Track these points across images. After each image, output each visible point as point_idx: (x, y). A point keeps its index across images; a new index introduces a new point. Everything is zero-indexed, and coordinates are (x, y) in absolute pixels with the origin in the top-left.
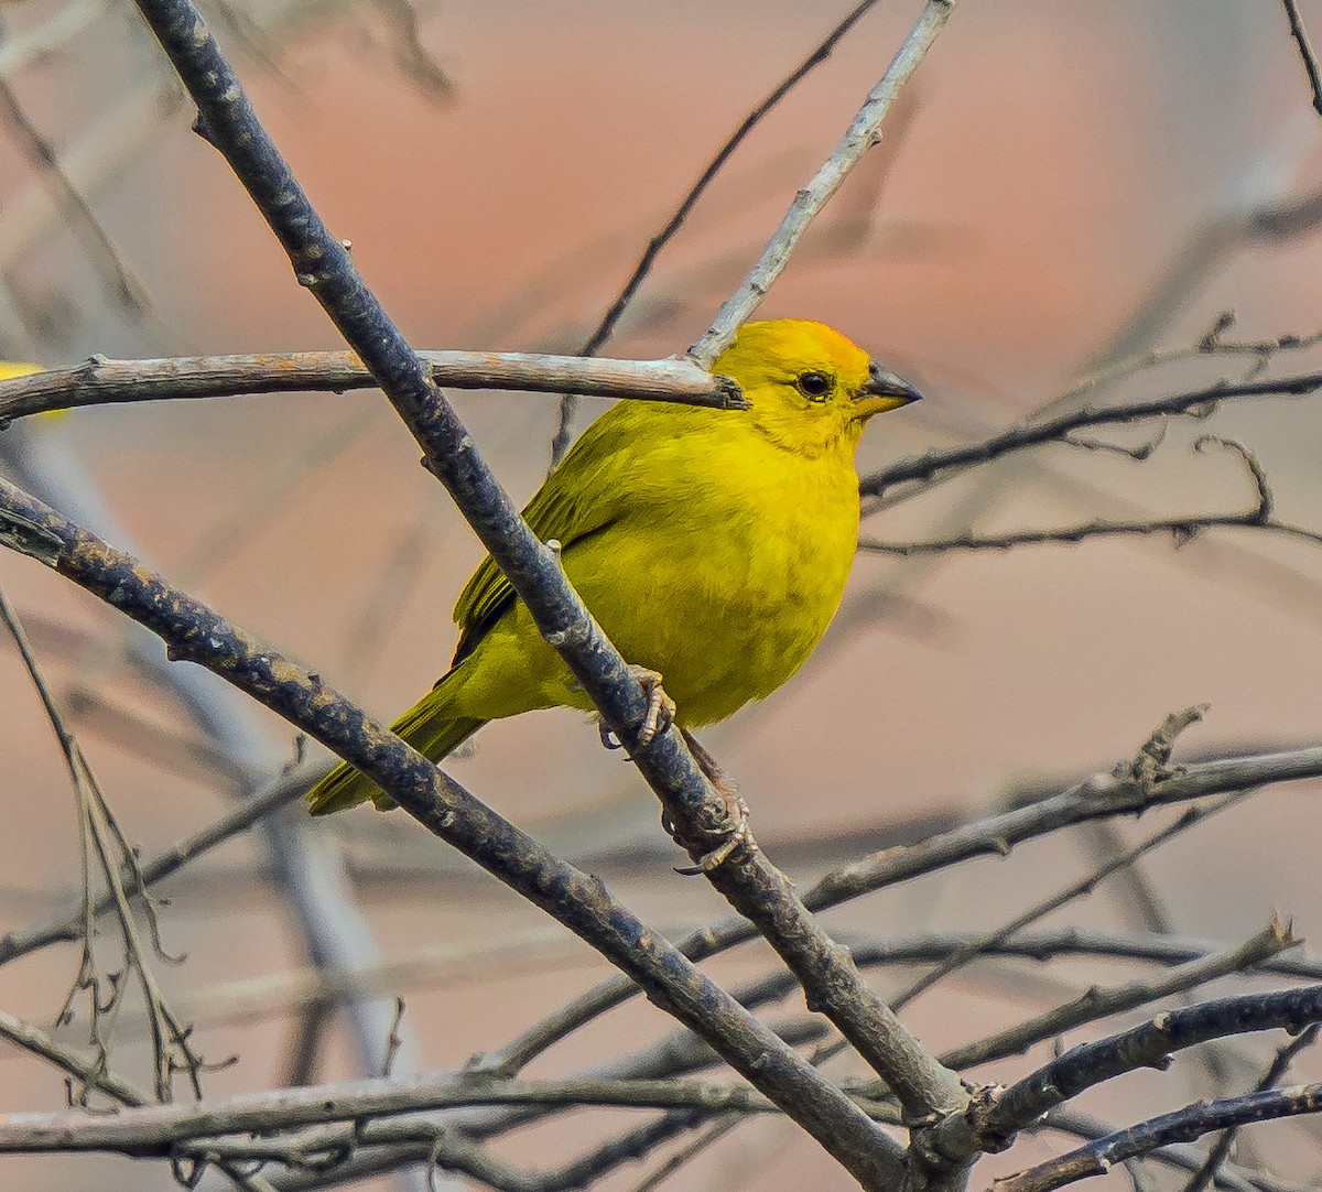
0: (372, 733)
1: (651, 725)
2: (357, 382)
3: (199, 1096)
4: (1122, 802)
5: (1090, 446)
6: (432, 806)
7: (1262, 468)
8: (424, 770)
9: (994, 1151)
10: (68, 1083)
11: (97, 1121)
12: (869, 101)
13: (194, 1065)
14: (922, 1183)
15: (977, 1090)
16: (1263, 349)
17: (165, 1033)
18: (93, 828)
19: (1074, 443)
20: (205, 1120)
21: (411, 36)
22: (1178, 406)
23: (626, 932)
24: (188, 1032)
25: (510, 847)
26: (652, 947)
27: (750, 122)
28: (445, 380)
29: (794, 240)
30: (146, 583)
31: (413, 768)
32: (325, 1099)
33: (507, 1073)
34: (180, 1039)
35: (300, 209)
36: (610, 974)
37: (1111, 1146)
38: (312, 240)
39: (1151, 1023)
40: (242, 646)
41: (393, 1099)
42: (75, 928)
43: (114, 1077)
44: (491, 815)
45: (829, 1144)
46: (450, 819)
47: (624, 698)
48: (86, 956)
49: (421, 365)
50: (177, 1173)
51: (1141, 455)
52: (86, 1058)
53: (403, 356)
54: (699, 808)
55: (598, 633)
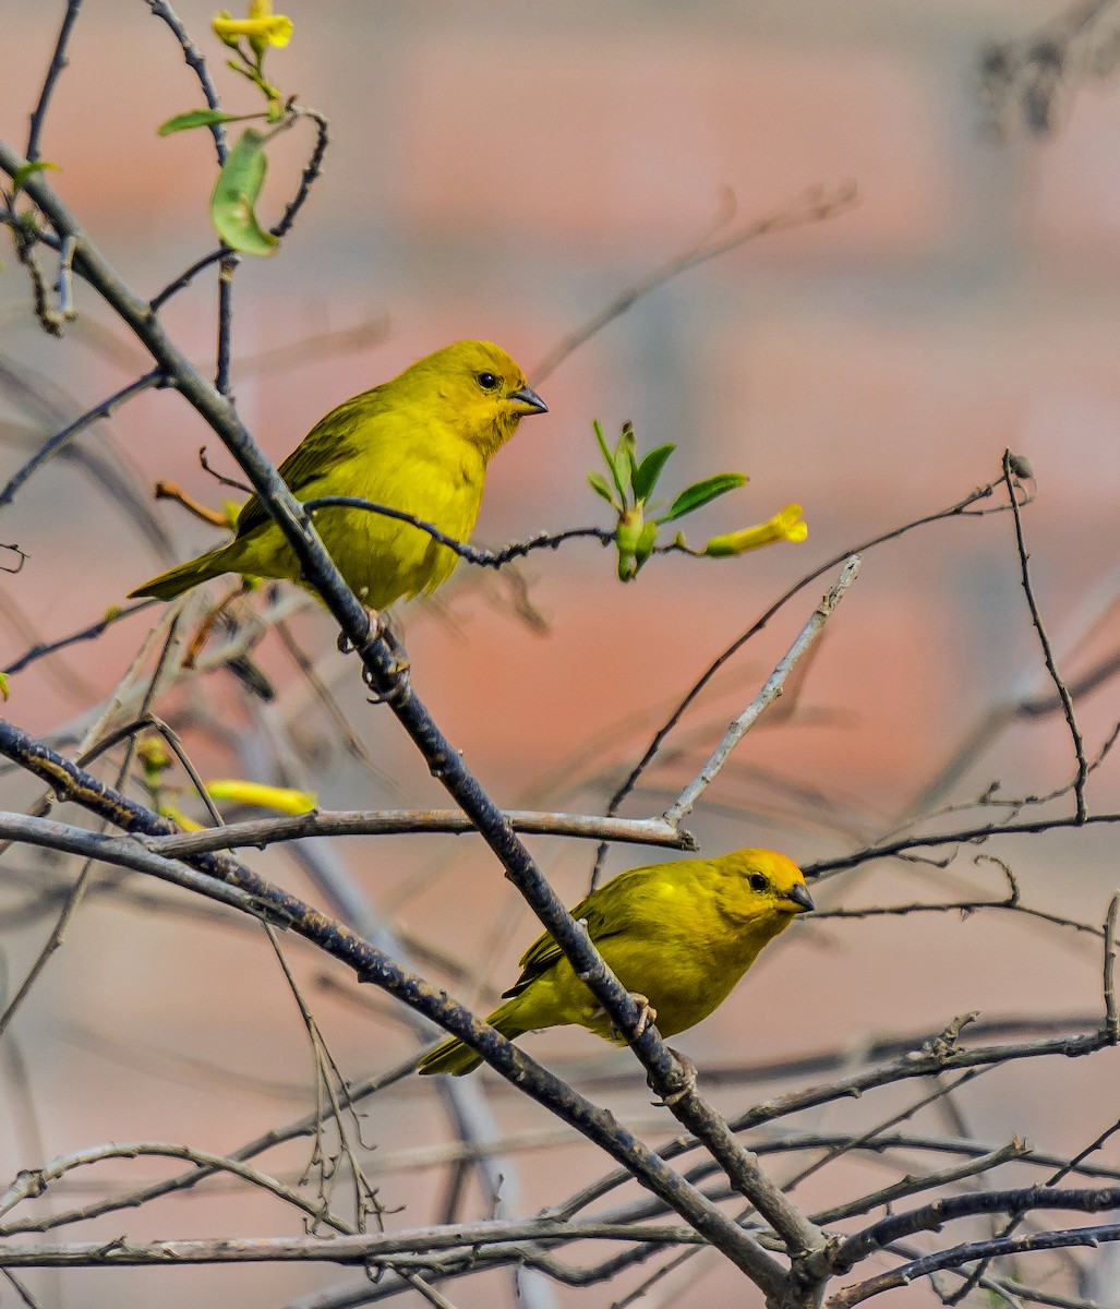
0: (477, 1026)
1: (641, 1026)
2: (468, 828)
3: (382, 1230)
4: (927, 1068)
5: (912, 859)
6: (512, 1068)
7: (1014, 875)
8: (508, 1047)
9: (839, 1274)
10: (305, 1220)
11: (322, 1243)
12: (776, 671)
13: (379, 1211)
14: (798, 1291)
15: (832, 1237)
16: (1016, 804)
17: (363, 1192)
18: (323, 1071)
19: (903, 857)
20: (384, 1244)
21: (524, 594)
22: (965, 837)
23: (625, 1143)
24: (376, 1192)
25: (557, 1092)
26: (640, 1151)
27: (717, 664)
28: (519, 828)
29: (728, 751)
30: (345, 937)
31: (501, 1046)
32: (456, 1233)
33: (563, 1219)
34: (371, 1195)
35: (433, 733)
36: (617, 1167)
37: (910, 1269)
38: (439, 751)
39: (931, 1205)
40: (401, 975)
41: (496, 1233)
42: (310, 1129)
43: (332, 1215)
44: (546, 1073)
45: (744, 1267)
46: (522, 1076)
47: (624, 1010)
48: (317, 1145)
49: (505, 820)
50: (368, 1274)
51: (943, 864)
52: (317, 1205)
53: (493, 815)
54: (668, 1073)
55: (609, 973)
